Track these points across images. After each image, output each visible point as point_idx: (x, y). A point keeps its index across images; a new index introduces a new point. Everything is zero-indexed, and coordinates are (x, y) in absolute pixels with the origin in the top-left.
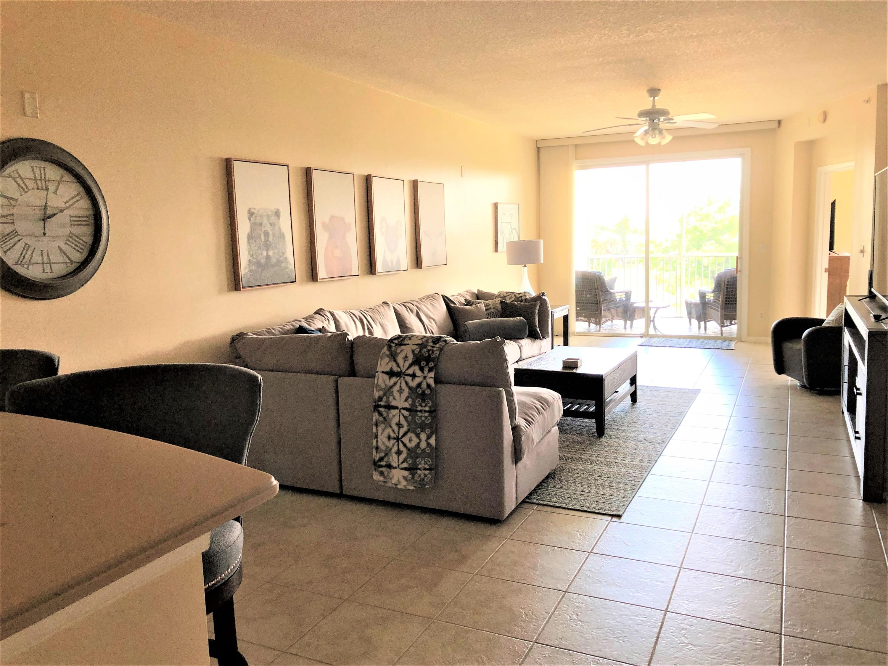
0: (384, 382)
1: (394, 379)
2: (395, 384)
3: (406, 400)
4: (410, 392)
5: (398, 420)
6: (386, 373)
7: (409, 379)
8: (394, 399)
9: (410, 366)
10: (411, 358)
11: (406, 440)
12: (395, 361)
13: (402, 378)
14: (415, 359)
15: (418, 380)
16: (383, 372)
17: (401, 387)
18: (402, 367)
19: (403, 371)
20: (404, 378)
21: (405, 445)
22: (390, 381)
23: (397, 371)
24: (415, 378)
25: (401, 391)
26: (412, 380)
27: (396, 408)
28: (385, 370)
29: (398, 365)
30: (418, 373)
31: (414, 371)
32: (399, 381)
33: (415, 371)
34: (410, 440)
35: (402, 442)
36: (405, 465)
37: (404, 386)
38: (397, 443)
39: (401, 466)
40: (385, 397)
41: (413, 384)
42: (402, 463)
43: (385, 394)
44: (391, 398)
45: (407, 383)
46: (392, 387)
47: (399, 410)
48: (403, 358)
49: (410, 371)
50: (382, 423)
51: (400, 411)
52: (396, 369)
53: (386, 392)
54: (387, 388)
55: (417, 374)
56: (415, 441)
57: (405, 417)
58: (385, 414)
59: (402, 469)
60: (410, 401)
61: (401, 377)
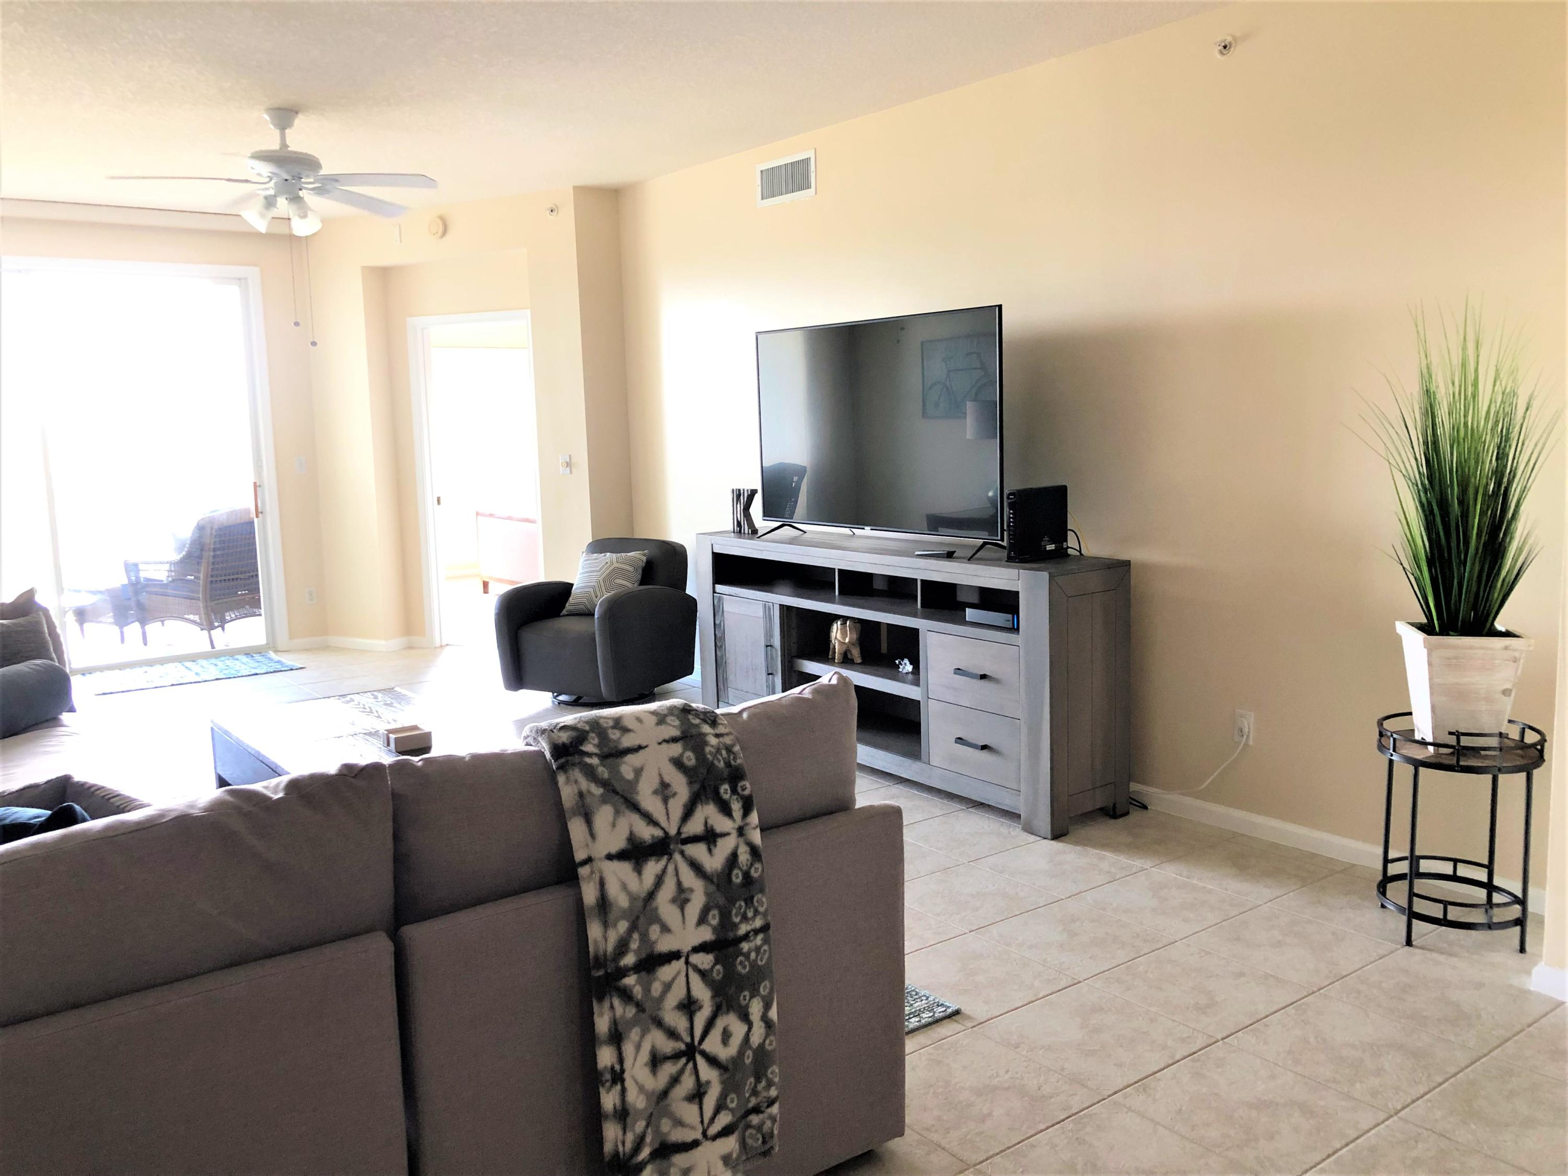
0: (624, 887)
1: (652, 868)
2: (659, 881)
3: (702, 920)
4: (712, 888)
5: (684, 991)
6: (621, 856)
7: (698, 851)
8: (665, 929)
9: (688, 813)
10: (682, 788)
11: (712, 1045)
12: (635, 807)
13: (677, 857)
14: (696, 787)
15: (725, 847)
16: (610, 857)
17: (679, 884)
18: (664, 823)
19: (673, 831)
20: (682, 853)
21: (712, 1061)
22: (641, 880)
23: (653, 836)
24: (715, 843)
25: (681, 898)
26: (710, 851)
27: (674, 956)
28: (614, 850)
29: (650, 820)
30: (722, 824)
31: (706, 823)
32: (671, 868)
33: (710, 822)
34: (726, 1036)
35: (704, 1054)
36: (724, 1119)
37: (689, 878)
38: (691, 1065)
39: (713, 1130)
40: (636, 936)
41: (714, 862)
42: (712, 1120)
43: (633, 927)
44: (654, 931)
45: (696, 867)
46: (651, 895)
47: (683, 960)
48: (655, 792)
49: (695, 826)
50: (634, 1022)
51: (687, 963)
52: (647, 833)
53: (638, 918)
54: (640, 904)
55: (719, 829)
56: (738, 1029)
57: (703, 974)
58: (638, 991)
59: (715, 1138)
60: (714, 918)
61: (670, 856)
